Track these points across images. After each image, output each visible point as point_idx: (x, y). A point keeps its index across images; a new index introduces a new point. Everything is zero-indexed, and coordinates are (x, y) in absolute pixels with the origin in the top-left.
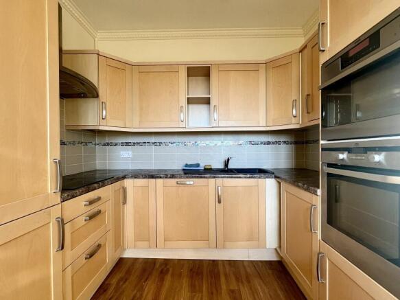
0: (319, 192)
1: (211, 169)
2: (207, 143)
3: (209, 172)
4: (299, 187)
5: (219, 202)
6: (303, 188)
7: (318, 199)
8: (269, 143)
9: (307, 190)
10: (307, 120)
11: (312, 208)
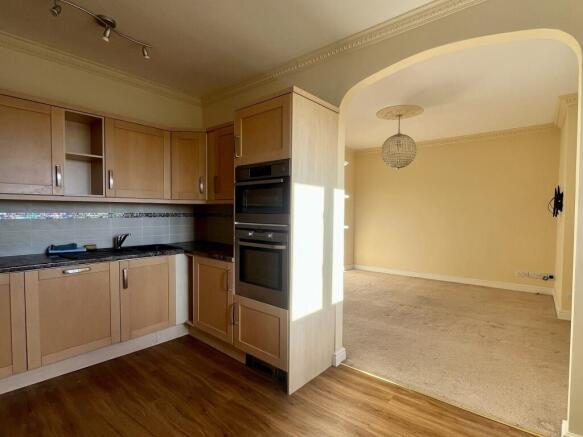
0: (233, 259)
1: (95, 250)
2: (89, 215)
3: (93, 254)
4: (215, 258)
5: (125, 286)
6: (220, 259)
7: (232, 266)
8: (167, 215)
9: (224, 259)
10: (213, 198)
11: (227, 272)
